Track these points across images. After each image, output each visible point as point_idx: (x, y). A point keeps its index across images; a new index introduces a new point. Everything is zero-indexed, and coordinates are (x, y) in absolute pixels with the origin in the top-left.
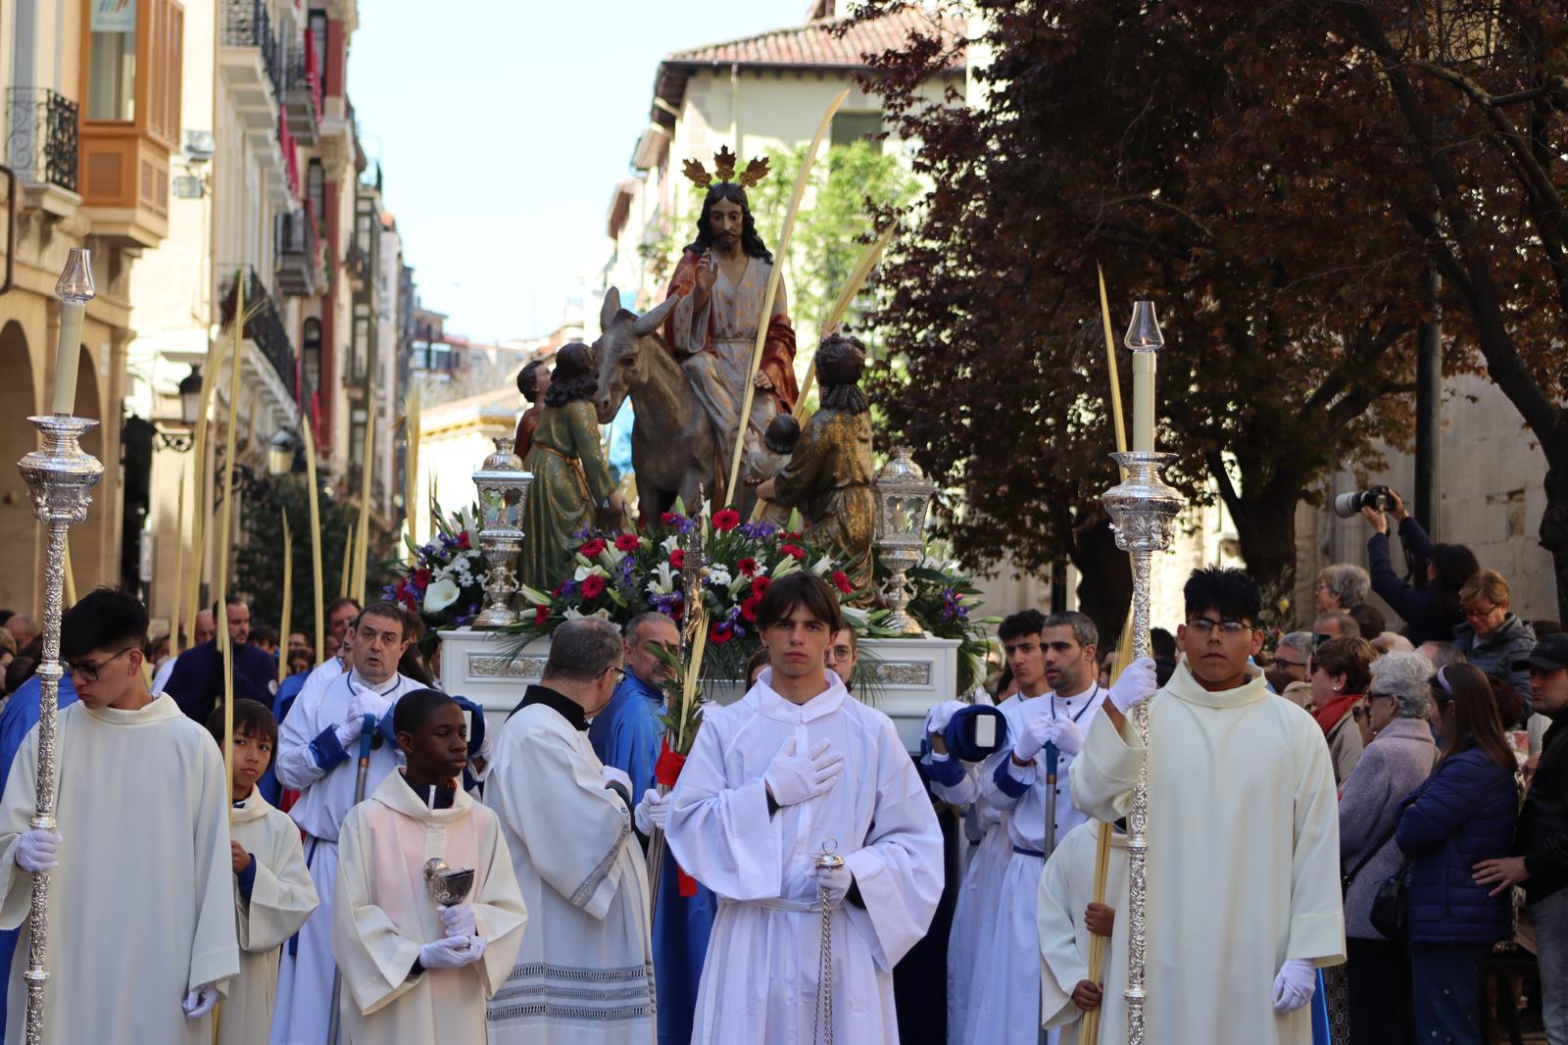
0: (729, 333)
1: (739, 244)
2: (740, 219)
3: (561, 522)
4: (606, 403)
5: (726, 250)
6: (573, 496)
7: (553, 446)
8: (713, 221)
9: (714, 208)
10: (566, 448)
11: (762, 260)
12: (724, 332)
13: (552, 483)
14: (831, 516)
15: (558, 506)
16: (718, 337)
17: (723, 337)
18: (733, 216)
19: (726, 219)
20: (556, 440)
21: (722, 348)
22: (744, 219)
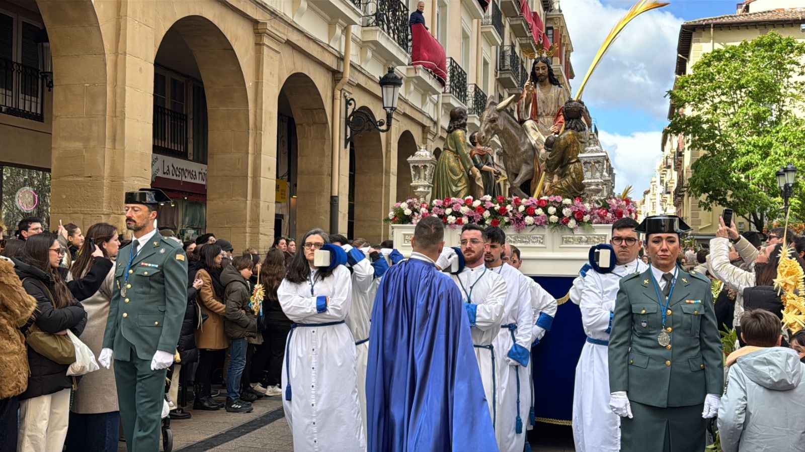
0: (544, 114)
1: (547, 79)
2: (547, 69)
3: (453, 180)
4: (483, 137)
5: (542, 83)
6: (458, 170)
7: (449, 150)
8: (536, 71)
9: (536, 66)
10: (454, 150)
11: (557, 86)
12: (541, 113)
13: (448, 164)
14: (568, 175)
15: (451, 174)
16: (539, 116)
17: (541, 116)
18: (543, 68)
19: (540, 70)
20: (450, 147)
21: (541, 120)
22: (549, 70)
